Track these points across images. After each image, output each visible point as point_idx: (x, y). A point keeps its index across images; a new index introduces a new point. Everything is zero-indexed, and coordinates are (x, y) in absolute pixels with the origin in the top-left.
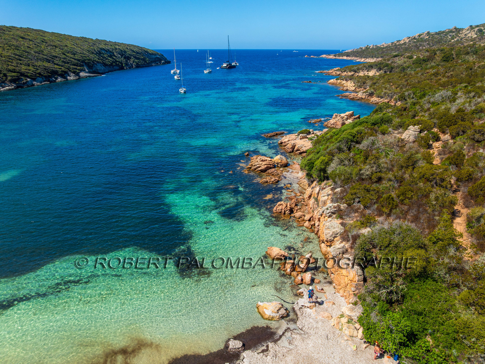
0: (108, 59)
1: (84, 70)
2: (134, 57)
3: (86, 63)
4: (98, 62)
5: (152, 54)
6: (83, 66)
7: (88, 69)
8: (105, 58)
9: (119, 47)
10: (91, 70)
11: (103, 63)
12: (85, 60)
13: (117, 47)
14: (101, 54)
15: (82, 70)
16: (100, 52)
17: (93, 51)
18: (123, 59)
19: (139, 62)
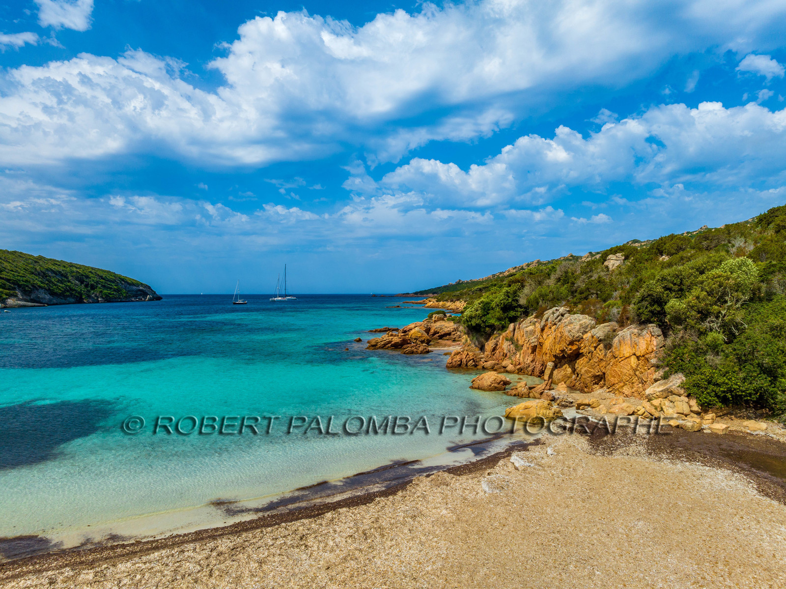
0: (57, 285)
1: (16, 296)
2: (102, 286)
3: (19, 286)
4: (40, 287)
5: (133, 284)
6: (14, 289)
7: (22, 296)
8: (53, 283)
9: (78, 270)
10: (28, 298)
11: (49, 289)
12: (19, 280)
13: (75, 269)
14: (46, 276)
15: (10, 296)
16: (44, 273)
17: (33, 271)
18: (82, 288)
19: (109, 294)
